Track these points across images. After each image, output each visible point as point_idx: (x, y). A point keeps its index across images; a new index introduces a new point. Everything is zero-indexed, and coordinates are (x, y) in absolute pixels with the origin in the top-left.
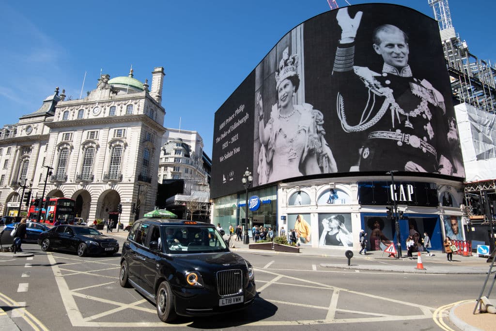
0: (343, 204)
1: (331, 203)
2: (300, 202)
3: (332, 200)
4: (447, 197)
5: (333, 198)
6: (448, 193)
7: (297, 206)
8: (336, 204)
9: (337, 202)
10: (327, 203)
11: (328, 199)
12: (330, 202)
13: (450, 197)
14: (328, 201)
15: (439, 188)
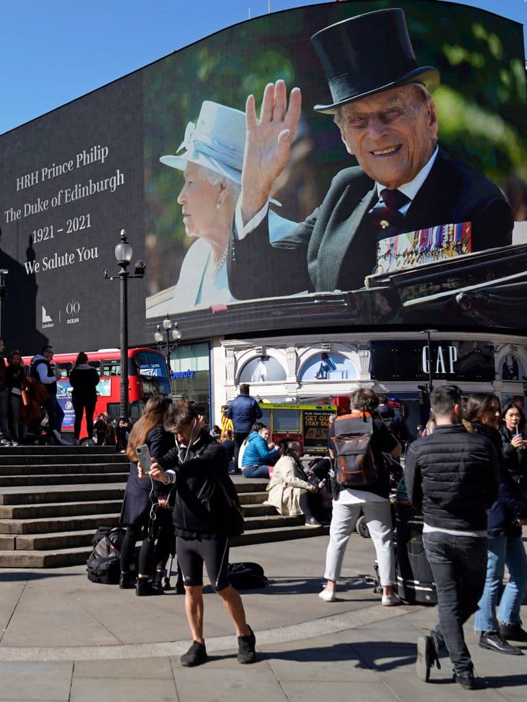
0: (345, 379)
1: (323, 378)
2: (262, 377)
3: (325, 372)
4: (510, 363)
5: (327, 369)
6: (513, 357)
7: (257, 383)
8: (331, 380)
9: (333, 376)
10: (317, 377)
11: (318, 370)
12: (320, 376)
13: (515, 364)
14: (318, 375)
15: (498, 349)
